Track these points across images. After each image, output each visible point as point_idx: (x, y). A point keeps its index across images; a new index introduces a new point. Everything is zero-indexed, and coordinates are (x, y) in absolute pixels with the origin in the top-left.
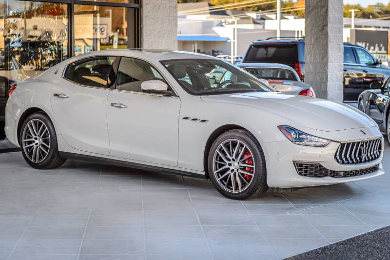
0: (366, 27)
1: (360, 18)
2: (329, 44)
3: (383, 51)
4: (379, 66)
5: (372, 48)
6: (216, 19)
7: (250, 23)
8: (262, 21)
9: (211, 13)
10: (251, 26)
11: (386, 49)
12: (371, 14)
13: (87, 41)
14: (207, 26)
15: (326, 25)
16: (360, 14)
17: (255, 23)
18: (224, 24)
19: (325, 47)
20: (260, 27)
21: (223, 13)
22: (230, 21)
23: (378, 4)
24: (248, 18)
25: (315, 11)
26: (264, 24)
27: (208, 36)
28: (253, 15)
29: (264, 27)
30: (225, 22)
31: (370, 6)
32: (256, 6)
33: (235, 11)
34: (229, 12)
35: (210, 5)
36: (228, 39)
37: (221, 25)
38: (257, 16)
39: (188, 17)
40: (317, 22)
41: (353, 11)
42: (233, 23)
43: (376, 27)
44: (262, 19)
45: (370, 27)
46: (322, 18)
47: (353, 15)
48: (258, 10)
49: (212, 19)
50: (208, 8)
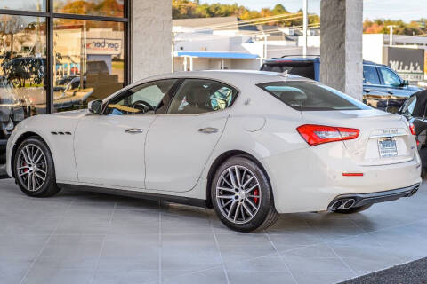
0: (407, 44)
1: (401, 34)
2: (347, 63)
3: (419, 70)
4: (406, 87)
5: (406, 67)
6: (245, 34)
7: (282, 39)
8: (295, 37)
9: (240, 28)
10: (283, 43)
11: (422, 69)
12: (414, 30)
13: (73, 58)
14: (235, 42)
15: (343, 42)
16: (401, 30)
17: (287, 39)
18: (254, 40)
19: (343, 66)
20: (293, 43)
21: (254, 28)
22: (261, 37)
23: (422, 19)
24: (280, 34)
25: (331, 27)
26: (297, 40)
27: (236, 53)
28: (286, 31)
29: (297, 44)
30: (255, 38)
31: (413, 22)
32: (289, 21)
33: (266, 26)
34: (259, 27)
35: (239, 19)
36: (258, 56)
37: (250, 41)
38: (291, 32)
39: (215, 33)
40: (333, 39)
41: (391, 27)
42: (263, 39)
43: (418, 44)
44: (296, 35)
45: (412, 44)
46: (339, 34)
47: (391, 31)
48: (292, 25)
49: (241, 35)
50: (237, 23)
